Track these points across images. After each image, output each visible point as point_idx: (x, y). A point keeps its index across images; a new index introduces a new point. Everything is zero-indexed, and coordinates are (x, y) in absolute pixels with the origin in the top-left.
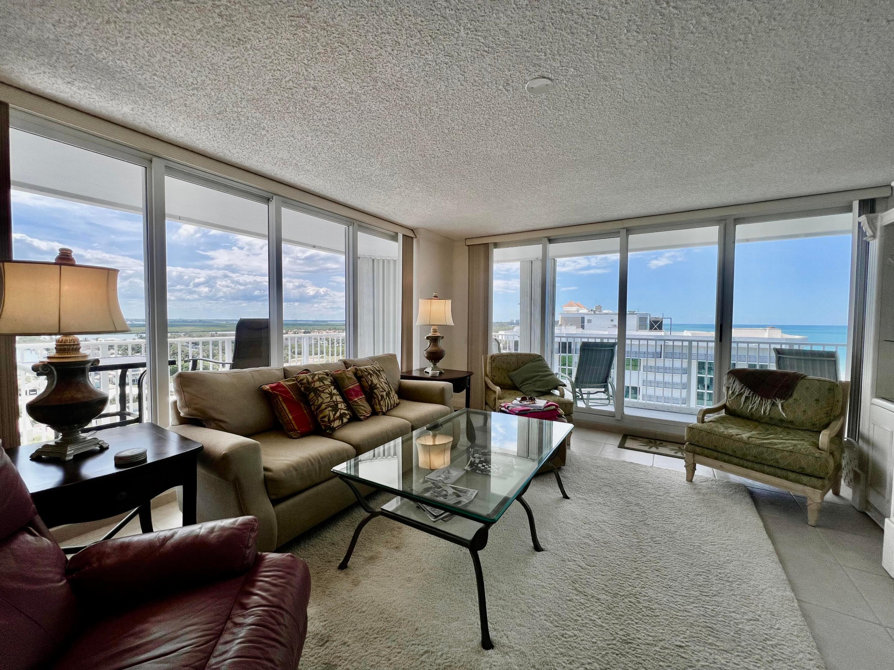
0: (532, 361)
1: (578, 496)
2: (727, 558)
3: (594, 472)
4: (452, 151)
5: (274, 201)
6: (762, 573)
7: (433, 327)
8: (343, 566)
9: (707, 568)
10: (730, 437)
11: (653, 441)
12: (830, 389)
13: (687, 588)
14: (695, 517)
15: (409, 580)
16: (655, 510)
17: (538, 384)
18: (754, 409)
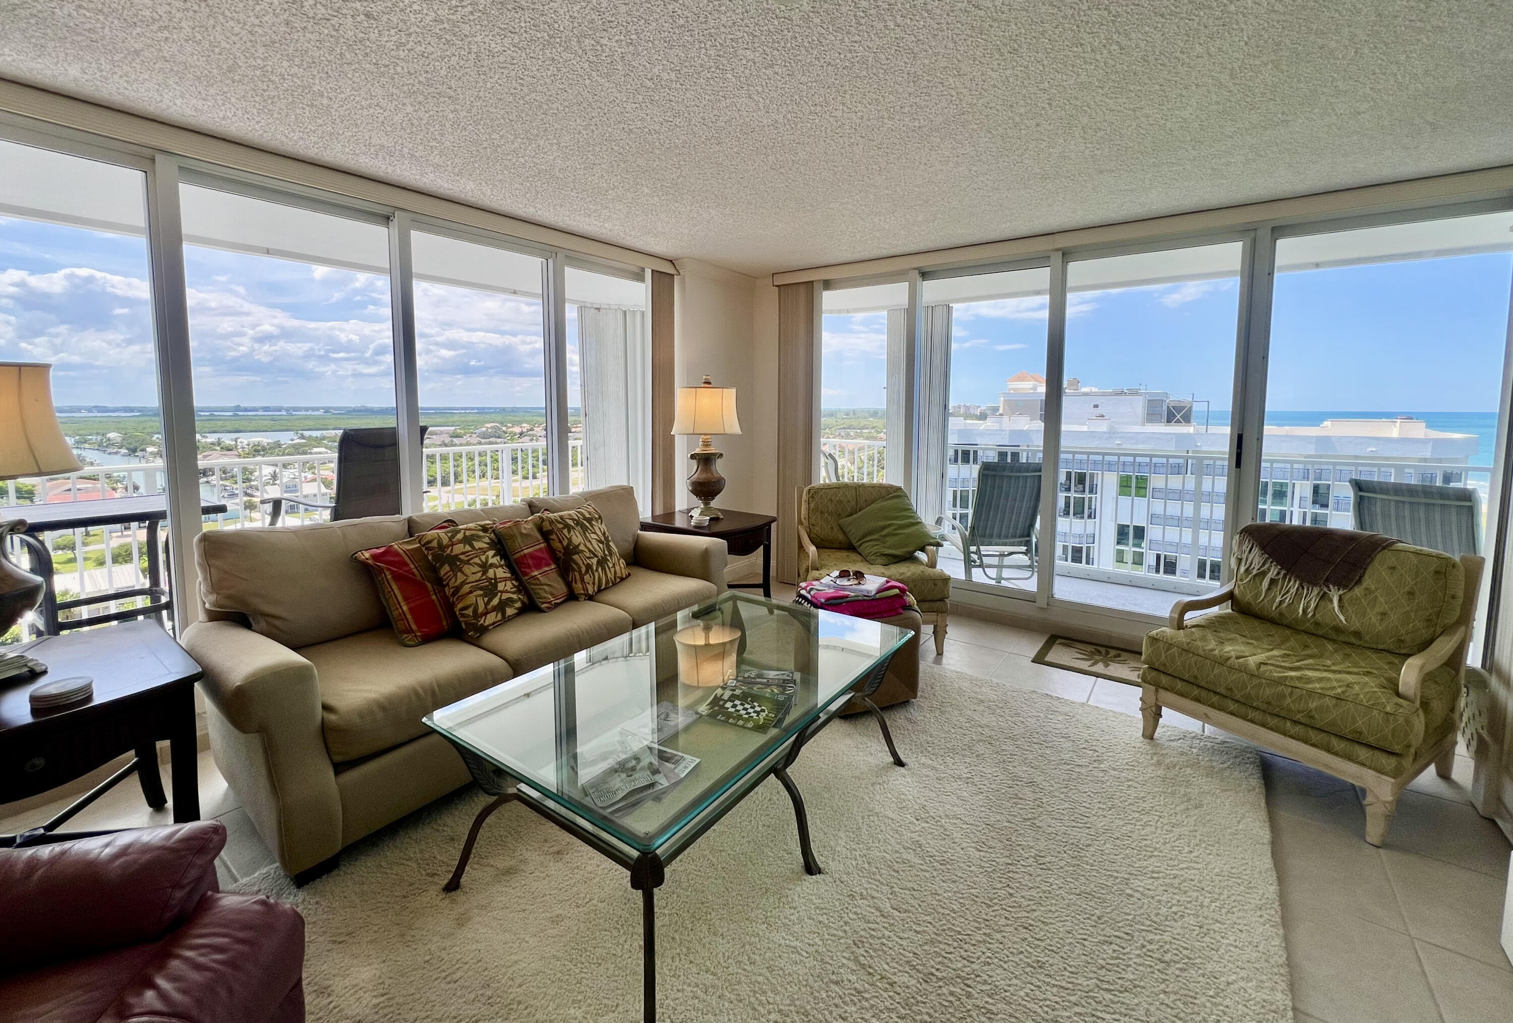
0: (883, 498)
1: (923, 760)
2: (1174, 909)
3: (969, 713)
4: (679, 120)
5: (396, 220)
6: (1236, 947)
7: (702, 436)
8: (453, 886)
9: (1127, 930)
10: (1223, 661)
11: (1103, 650)
12: (1437, 572)
13: (1073, 969)
14: (1137, 815)
15: (556, 920)
16: (1062, 796)
17: (890, 540)
18: (1285, 605)
